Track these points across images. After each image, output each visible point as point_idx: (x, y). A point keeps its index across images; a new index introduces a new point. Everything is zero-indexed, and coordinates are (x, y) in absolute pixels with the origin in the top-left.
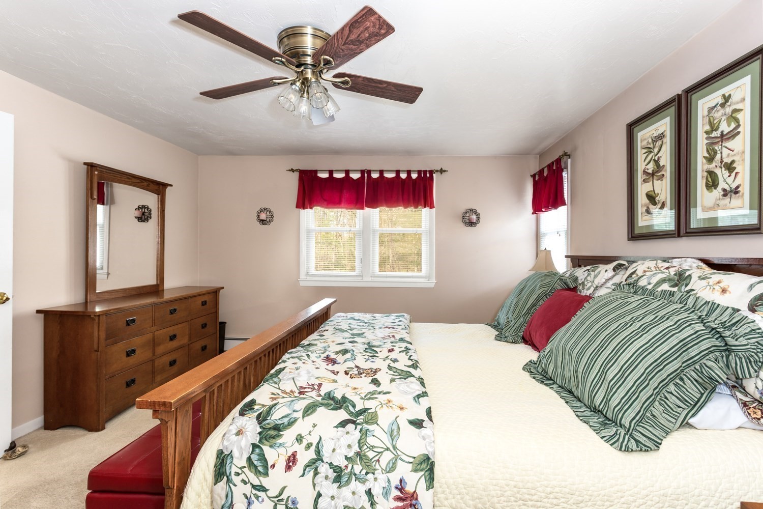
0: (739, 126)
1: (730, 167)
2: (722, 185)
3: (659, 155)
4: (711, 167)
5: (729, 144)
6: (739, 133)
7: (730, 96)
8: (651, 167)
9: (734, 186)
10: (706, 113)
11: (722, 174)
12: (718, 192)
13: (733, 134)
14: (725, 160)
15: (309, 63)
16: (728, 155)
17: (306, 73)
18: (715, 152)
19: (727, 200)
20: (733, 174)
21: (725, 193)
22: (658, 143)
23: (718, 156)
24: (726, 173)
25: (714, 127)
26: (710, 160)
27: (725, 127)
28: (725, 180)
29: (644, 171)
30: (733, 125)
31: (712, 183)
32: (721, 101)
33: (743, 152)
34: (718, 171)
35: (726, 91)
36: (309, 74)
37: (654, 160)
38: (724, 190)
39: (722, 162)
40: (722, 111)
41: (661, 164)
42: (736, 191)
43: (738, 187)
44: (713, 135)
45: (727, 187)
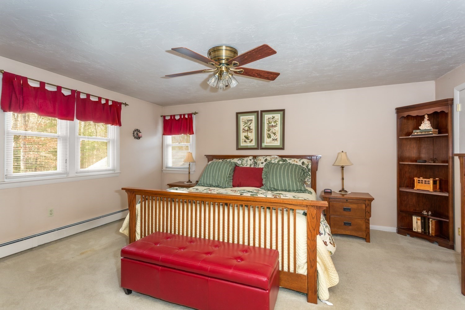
0: (277, 125)
1: (275, 134)
2: (272, 137)
3: (250, 125)
4: (269, 132)
5: (274, 128)
6: (277, 126)
7: (274, 117)
8: (246, 128)
9: (276, 138)
10: (267, 119)
11: (272, 135)
12: (271, 139)
13: (275, 126)
14: (273, 132)
15: (223, 63)
16: (274, 131)
17: (222, 68)
18: (270, 129)
19: (274, 141)
20: (275, 136)
21: (273, 140)
22: (250, 122)
23: (271, 130)
24: (274, 135)
25: (269, 123)
26: (269, 131)
27: (273, 124)
28: (273, 136)
29: (243, 129)
30: (275, 124)
31: (269, 136)
32: (272, 117)
33: (278, 131)
34: (271, 134)
35: (274, 115)
36: (224, 68)
37: (248, 127)
38: (273, 139)
39: (272, 132)
40: (272, 120)
41: (251, 128)
42: (276, 140)
43: (277, 139)
44: (270, 125)
45: (274, 138)
